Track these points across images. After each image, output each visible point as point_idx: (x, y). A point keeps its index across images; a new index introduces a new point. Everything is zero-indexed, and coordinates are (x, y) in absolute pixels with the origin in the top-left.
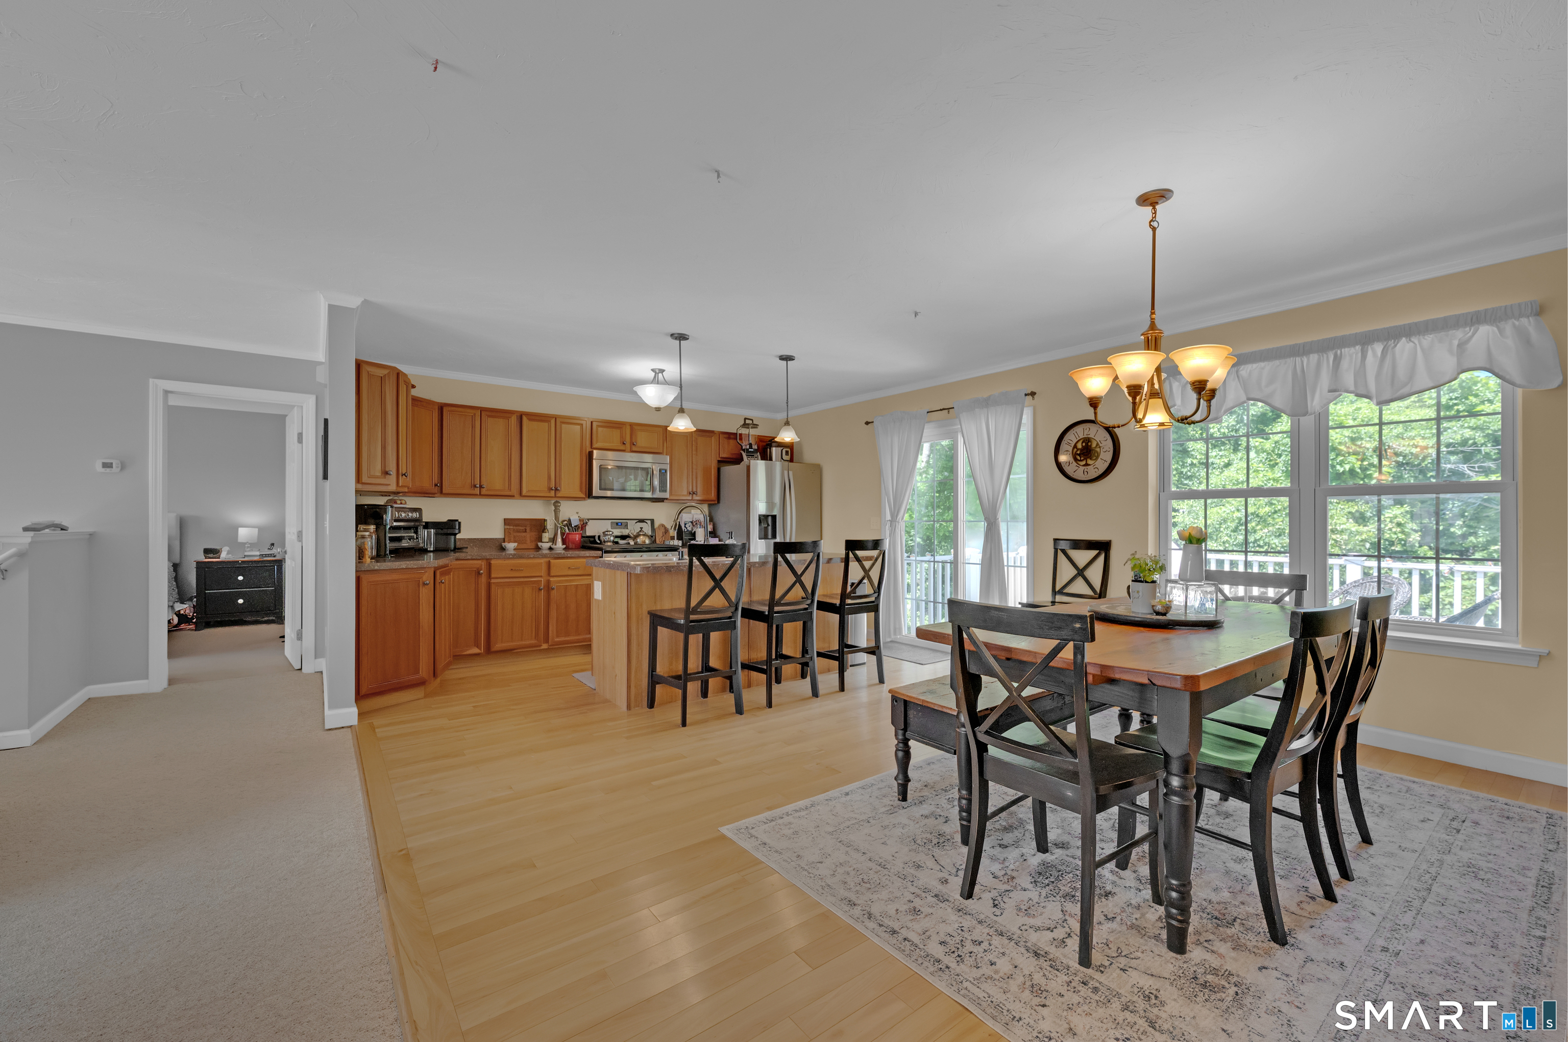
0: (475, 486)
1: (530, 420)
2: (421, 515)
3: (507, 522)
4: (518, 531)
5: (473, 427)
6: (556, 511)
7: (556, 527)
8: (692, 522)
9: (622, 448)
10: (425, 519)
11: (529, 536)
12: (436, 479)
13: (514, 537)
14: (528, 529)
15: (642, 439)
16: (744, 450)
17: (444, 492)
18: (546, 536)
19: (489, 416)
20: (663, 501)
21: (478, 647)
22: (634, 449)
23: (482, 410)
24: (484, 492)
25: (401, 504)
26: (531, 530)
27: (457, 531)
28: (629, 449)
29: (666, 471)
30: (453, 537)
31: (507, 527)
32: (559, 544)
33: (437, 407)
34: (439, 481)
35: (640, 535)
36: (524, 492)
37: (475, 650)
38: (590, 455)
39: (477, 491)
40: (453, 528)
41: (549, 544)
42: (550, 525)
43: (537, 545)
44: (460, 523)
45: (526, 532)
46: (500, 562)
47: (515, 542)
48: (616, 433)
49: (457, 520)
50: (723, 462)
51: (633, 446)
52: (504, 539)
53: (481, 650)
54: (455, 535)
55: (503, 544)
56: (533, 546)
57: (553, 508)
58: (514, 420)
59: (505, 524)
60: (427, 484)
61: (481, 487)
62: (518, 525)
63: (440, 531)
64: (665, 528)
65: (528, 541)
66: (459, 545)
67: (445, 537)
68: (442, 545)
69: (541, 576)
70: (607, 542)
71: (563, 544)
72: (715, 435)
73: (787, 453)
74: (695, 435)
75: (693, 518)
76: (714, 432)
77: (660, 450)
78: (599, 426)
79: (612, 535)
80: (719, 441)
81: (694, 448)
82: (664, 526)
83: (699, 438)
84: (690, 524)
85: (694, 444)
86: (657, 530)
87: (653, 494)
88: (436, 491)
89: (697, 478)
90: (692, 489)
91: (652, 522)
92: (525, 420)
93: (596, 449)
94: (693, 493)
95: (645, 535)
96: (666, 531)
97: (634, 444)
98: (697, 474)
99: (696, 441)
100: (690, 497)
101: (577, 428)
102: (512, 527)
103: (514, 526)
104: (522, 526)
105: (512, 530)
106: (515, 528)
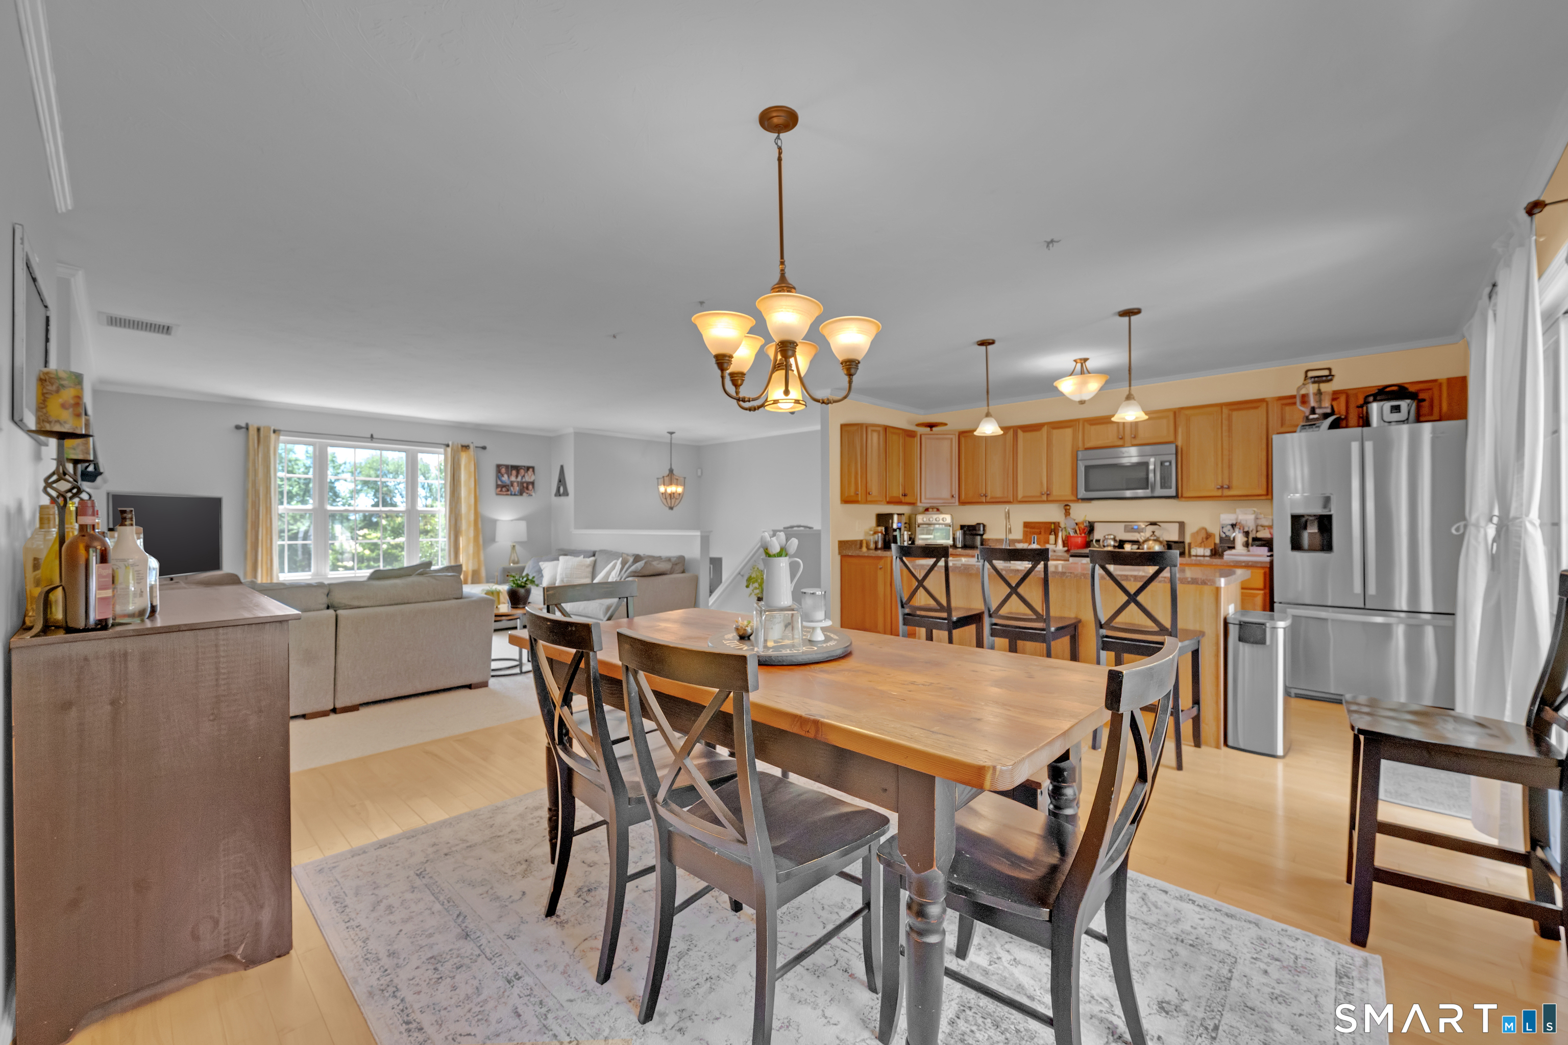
0: (982, 495)
1: (1024, 431)
3: (1027, 525)
4: (1034, 533)
5: (980, 446)
6: (1067, 514)
14: (1043, 532)
15: (1145, 429)
17: (961, 501)
22: (1135, 442)
24: (988, 499)
29: (1170, 463)
30: (979, 537)
31: (1026, 529)
34: (958, 493)
35: (1150, 540)
38: (1077, 456)
39: (983, 499)
40: (979, 529)
44: (984, 526)
45: (1040, 533)
51: (1133, 440)
54: (982, 535)
61: (986, 496)
62: (1033, 528)
63: (969, 532)
67: (972, 537)
70: (1108, 546)
71: (1064, 546)
72: (1265, 404)
73: (1396, 409)
74: (1225, 411)
75: (1237, 519)
76: (1262, 400)
77: (1172, 439)
78: (1091, 424)
79: (1115, 540)
80: (1275, 410)
81: (1225, 428)
82: (1206, 530)
83: (1235, 414)
84: (1230, 527)
85: (1225, 422)
86: (1194, 535)
87: (1153, 491)
88: (953, 501)
89: (1230, 467)
90: (1222, 481)
91: (1182, 525)
92: (1020, 433)
93: (1087, 449)
94: (1225, 486)
95: (1157, 540)
96: (1209, 536)
97: (1135, 437)
98: (1230, 461)
99: (1229, 418)
100: (1219, 493)
101: (1069, 431)
102: (1028, 530)
103: (1030, 528)
104: (1037, 529)
105: (1029, 532)
106: (1031, 530)
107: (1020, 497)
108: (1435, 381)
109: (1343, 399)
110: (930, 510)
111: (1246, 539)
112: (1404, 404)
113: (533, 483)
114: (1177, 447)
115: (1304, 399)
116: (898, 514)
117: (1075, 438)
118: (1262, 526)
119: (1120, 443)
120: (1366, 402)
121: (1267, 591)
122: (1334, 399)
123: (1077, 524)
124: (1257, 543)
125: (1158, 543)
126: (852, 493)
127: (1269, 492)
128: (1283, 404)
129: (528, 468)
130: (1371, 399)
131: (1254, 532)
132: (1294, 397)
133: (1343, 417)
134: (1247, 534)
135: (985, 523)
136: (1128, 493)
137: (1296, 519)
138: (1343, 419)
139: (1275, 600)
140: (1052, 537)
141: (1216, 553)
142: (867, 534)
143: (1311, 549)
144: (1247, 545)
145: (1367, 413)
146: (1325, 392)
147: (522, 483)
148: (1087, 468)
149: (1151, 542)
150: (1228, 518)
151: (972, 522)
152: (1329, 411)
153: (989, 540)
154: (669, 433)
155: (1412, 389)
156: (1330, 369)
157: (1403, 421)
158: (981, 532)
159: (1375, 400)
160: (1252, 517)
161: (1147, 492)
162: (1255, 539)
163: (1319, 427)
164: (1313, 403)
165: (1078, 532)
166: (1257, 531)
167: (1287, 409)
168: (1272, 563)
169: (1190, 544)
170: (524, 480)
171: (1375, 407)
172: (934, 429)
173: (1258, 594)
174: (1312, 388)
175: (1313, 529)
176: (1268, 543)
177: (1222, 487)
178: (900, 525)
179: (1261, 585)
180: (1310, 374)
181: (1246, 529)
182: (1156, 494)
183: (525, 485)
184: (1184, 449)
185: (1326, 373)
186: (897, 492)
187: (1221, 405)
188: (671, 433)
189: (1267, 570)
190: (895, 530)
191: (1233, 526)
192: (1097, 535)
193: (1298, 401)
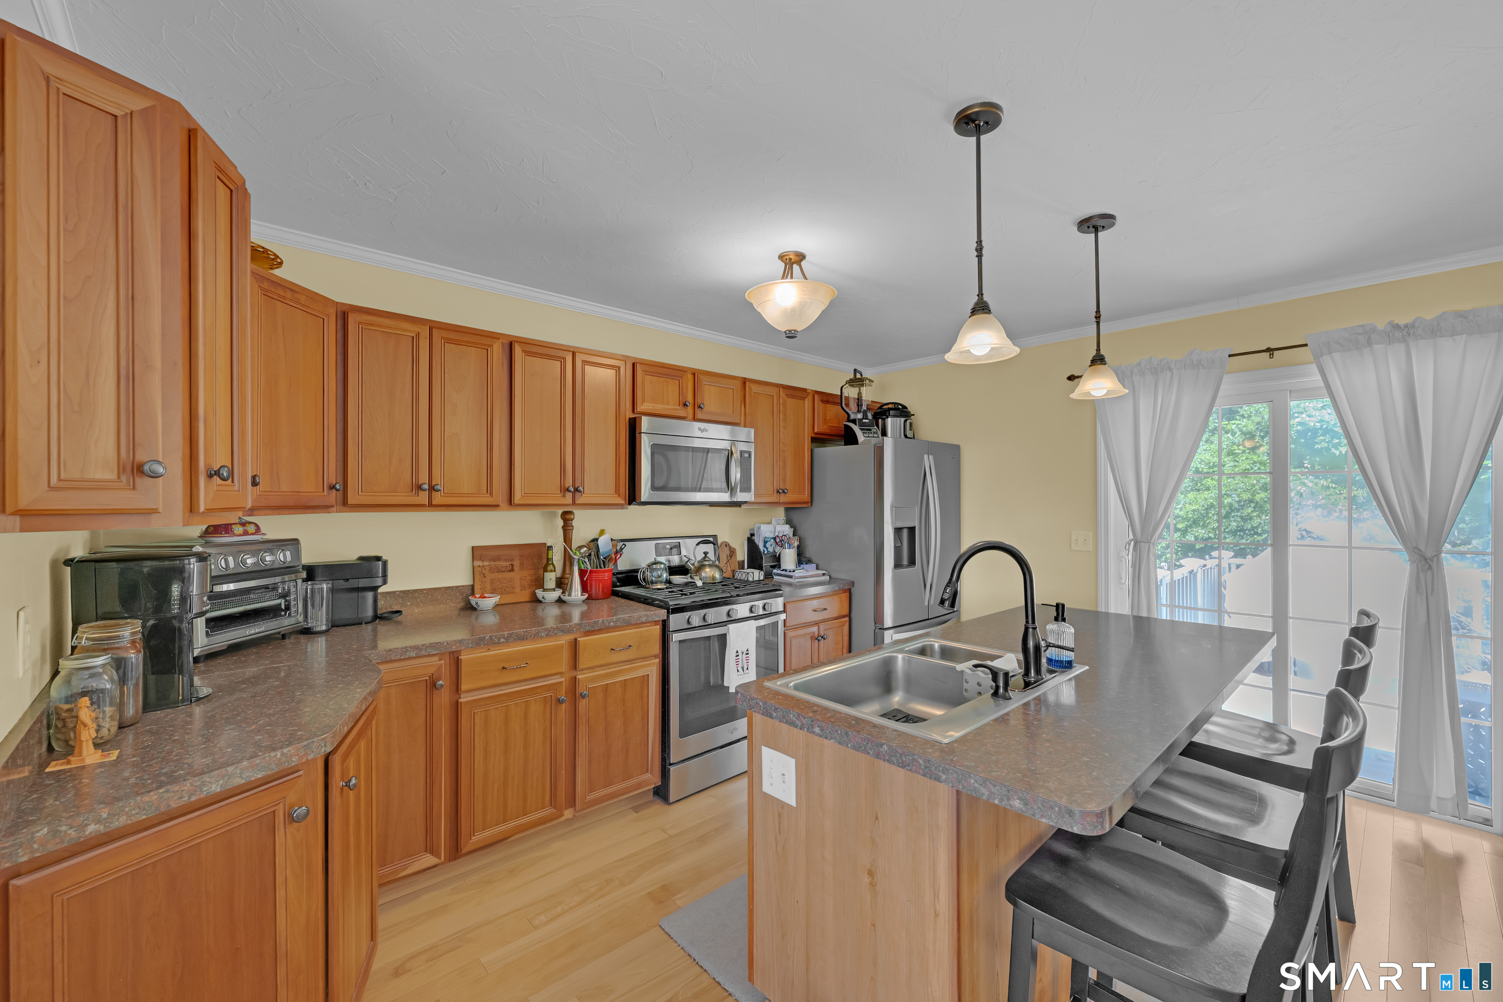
0: (420, 488)
1: (527, 353)
2: (297, 554)
3: (477, 553)
4: (499, 571)
5: (415, 361)
6: (567, 529)
7: (568, 560)
8: (775, 539)
9: (682, 413)
10: (308, 558)
11: (520, 576)
12: (332, 475)
13: (492, 581)
14: (516, 564)
15: (711, 398)
16: (854, 421)
17: (351, 501)
18: (550, 578)
19: (448, 341)
20: (740, 506)
21: (432, 850)
22: (699, 415)
23: (433, 326)
24: (438, 498)
25: (246, 533)
26: (522, 567)
27: (379, 581)
28: (691, 416)
29: (749, 454)
30: (370, 595)
31: (477, 563)
32: (577, 593)
33: (332, 311)
34: (340, 480)
35: (705, 565)
36: (517, 498)
37: (430, 861)
38: (633, 427)
39: (423, 498)
40: (371, 575)
41: (558, 593)
42: (557, 557)
43: (534, 594)
44: (385, 563)
45: (512, 570)
46: (479, 654)
47: (494, 591)
48: (671, 388)
49: (378, 559)
50: (819, 440)
51: (698, 411)
52: (473, 586)
53: (440, 858)
54: (376, 586)
55: (473, 601)
56: (525, 596)
57: (561, 523)
58: (498, 351)
59: (474, 558)
60: (309, 486)
61: (432, 488)
62: (498, 559)
63: (341, 584)
64: (730, 548)
65: (518, 589)
66: (384, 606)
67: (354, 595)
68: (346, 614)
69: (561, 673)
70: (657, 582)
71: (583, 590)
74: (783, 395)
75: (775, 531)
77: (738, 419)
78: (646, 373)
81: (782, 416)
82: (728, 544)
83: (788, 400)
84: (772, 541)
85: (782, 409)
87: (732, 493)
92: (518, 354)
96: (732, 553)
99: (785, 403)
102: (486, 563)
103: (490, 560)
104: (506, 560)
105: (488, 568)
106: (492, 563)
107: (518, 494)
148: (654, 448)
150: (767, 530)
161: (726, 496)
182: (736, 499)
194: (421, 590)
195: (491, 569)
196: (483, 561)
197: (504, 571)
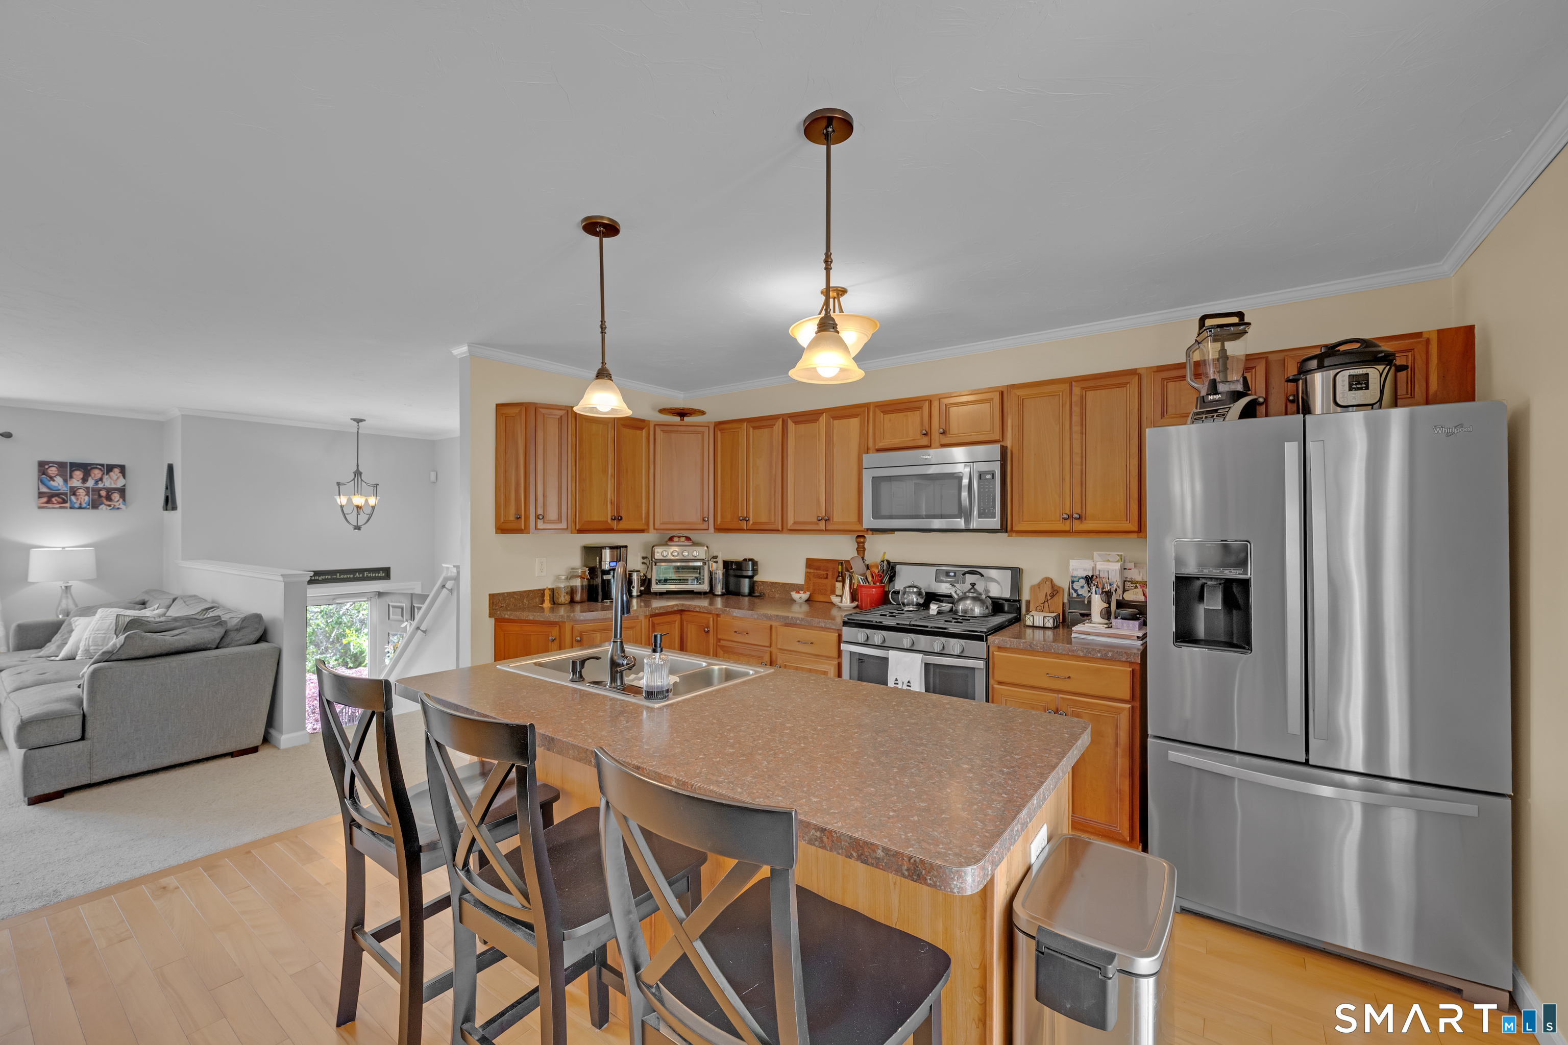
0: (741, 519)
1: (796, 423)
3: (811, 564)
4: (819, 577)
6: (861, 550)
8: (1087, 579)
11: (830, 584)
13: (815, 584)
14: (829, 574)
15: (960, 421)
18: (838, 587)
19: (755, 428)
22: (944, 440)
24: (750, 525)
26: (833, 576)
29: (994, 474)
31: (809, 570)
32: (847, 601)
33: (711, 428)
35: (967, 598)
36: (789, 525)
43: (830, 599)
45: (827, 578)
48: (913, 419)
51: (943, 437)
54: (751, 577)
55: (792, 594)
59: (807, 566)
61: (746, 520)
62: (818, 568)
63: (732, 572)
64: (1053, 585)
65: (828, 592)
67: (737, 579)
70: (909, 603)
72: (1136, 379)
73: (1358, 383)
74: (1077, 390)
75: (1094, 569)
76: (1133, 372)
77: (997, 436)
78: (885, 412)
79: (919, 594)
80: (1151, 390)
81: (1076, 419)
82: (1052, 581)
83: (1090, 394)
84: (1083, 582)
85: (1076, 409)
86: (1035, 588)
87: (967, 521)
88: (705, 526)
89: (1083, 484)
90: (1071, 507)
91: (1017, 574)
92: (791, 425)
93: (879, 450)
94: (1075, 516)
95: (976, 599)
96: (1055, 591)
97: (944, 433)
98: (1083, 473)
99: (1083, 400)
100: (1066, 526)
101: (854, 423)
102: (812, 571)
103: (814, 569)
104: (823, 570)
105: (812, 574)
106: (815, 571)
107: (790, 523)
108: (1419, 335)
109: (1261, 369)
110: (676, 539)
111: (1106, 605)
112: (1374, 373)
113: (122, 491)
114: (1004, 451)
115: (1199, 368)
116: (611, 548)
117: (863, 434)
118: (1132, 582)
119: (925, 441)
120: (1303, 371)
121: (1137, 704)
122: (1247, 369)
123: (868, 567)
124: (1123, 612)
125: (979, 603)
126: (512, 518)
127: (1141, 529)
128: (1163, 379)
129: (110, 468)
130: (1314, 364)
131: (1120, 591)
132: (1182, 366)
133: (1261, 400)
134: (1108, 595)
135: (756, 559)
136: (937, 524)
137: (1182, 582)
138: (1261, 404)
139: (1150, 732)
140: (839, 585)
141: (1064, 623)
142: (558, 578)
143: (1209, 643)
144: (1107, 614)
145: (1306, 392)
146: (1233, 357)
147: (97, 491)
148: (876, 481)
149: (968, 602)
150: (1080, 567)
151: (737, 555)
152: (1239, 387)
153: (763, 582)
154: (354, 420)
155: (1386, 347)
156: (1240, 315)
157: (1372, 405)
158: (750, 573)
159: (1321, 367)
160: (1117, 566)
161: (961, 523)
162: (1121, 604)
163: (1224, 416)
164: (1212, 373)
165: (870, 579)
166: (1124, 591)
167: (1171, 385)
168: (1144, 654)
169: (1028, 602)
170: (100, 485)
171: (1318, 380)
172: (686, 419)
173: (1124, 709)
174: (1211, 350)
175: (1214, 602)
176: (1138, 613)
177: (1070, 517)
178: (613, 564)
179: (1126, 693)
180: (1208, 322)
181: (1107, 588)
182: (974, 525)
183: (103, 493)
184: (1015, 452)
185: (1235, 320)
186: (604, 514)
187: (1070, 382)
188: (359, 421)
189: (1137, 668)
190: (607, 572)
191: (1089, 579)
192: (899, 585)
193: (1189, 373)
194: (784, 585)
195: (814, 575)
196: (811, 569)
197: (821, 578)
